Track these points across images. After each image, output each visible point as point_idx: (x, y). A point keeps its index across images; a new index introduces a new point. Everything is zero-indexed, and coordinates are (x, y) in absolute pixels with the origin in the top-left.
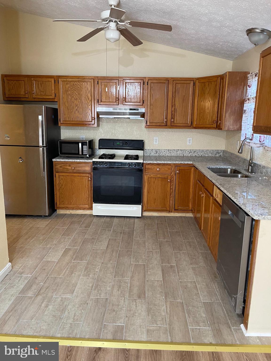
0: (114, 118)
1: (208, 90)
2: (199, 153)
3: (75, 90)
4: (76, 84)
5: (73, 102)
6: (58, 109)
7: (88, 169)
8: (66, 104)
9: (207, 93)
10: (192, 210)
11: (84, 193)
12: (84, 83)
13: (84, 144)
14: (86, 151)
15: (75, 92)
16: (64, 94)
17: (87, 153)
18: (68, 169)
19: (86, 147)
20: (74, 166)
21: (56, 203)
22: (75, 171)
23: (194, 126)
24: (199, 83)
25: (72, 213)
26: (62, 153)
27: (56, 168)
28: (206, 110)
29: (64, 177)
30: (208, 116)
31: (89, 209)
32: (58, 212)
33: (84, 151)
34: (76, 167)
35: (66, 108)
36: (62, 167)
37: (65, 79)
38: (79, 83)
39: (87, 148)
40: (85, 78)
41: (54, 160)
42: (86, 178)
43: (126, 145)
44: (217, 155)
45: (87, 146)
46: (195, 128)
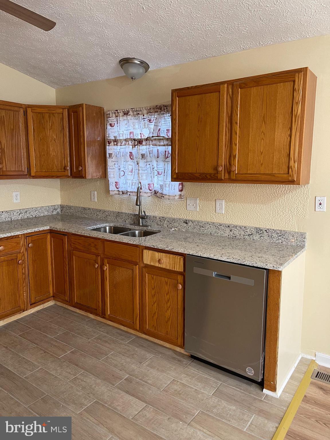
1: (49, 125)
2: (32, 213)
9: (48, 127)
10: (53, 296)
23: (33, 174)
24: (32, 112)
28: (51, 152)
30: (55, 159)
44: (55, 213)
46: (34, 177)
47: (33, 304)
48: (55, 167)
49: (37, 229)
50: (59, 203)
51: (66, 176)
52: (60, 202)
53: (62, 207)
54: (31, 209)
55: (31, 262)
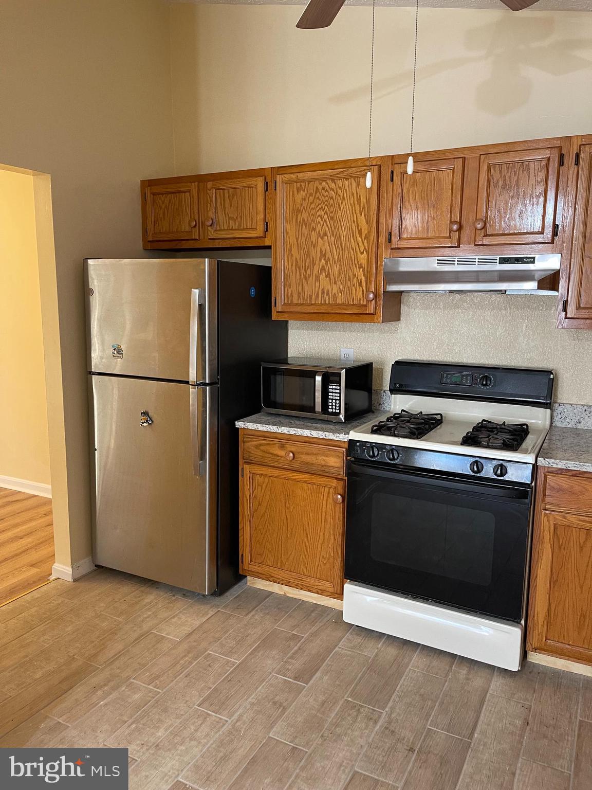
0: (451, 292)
3: (320, 206)
4: (323, 188)
5: (314, 247)
6: (271, 267)
7: (336, 462)
8: (293, 253)
11: (321, 541)
12: (347, 183)
13: (331, 378)
14: (336, 403)
15: (321, 213)
16: (290, 221)
17: (340, 407)
18: (278, 456)
19: (336, 389)
20: (293, 449)
21: (242, 555)
22: (296, 465)
25: (288, 595)
26: (268, 406)
27: (246, 447)
29: (266, 480)
31: (337, 596)
32: (250, 581)
33: (330, 401)
34: (299, 453)
35: (292, 265)
36: (262, 448)
37: (293, 176)
38: (333, 185)
39: (340, 393)
40: (352, 166)
41: (239, 424)
42: (329, 493)
43: (483, 384)
45: (340, 386)
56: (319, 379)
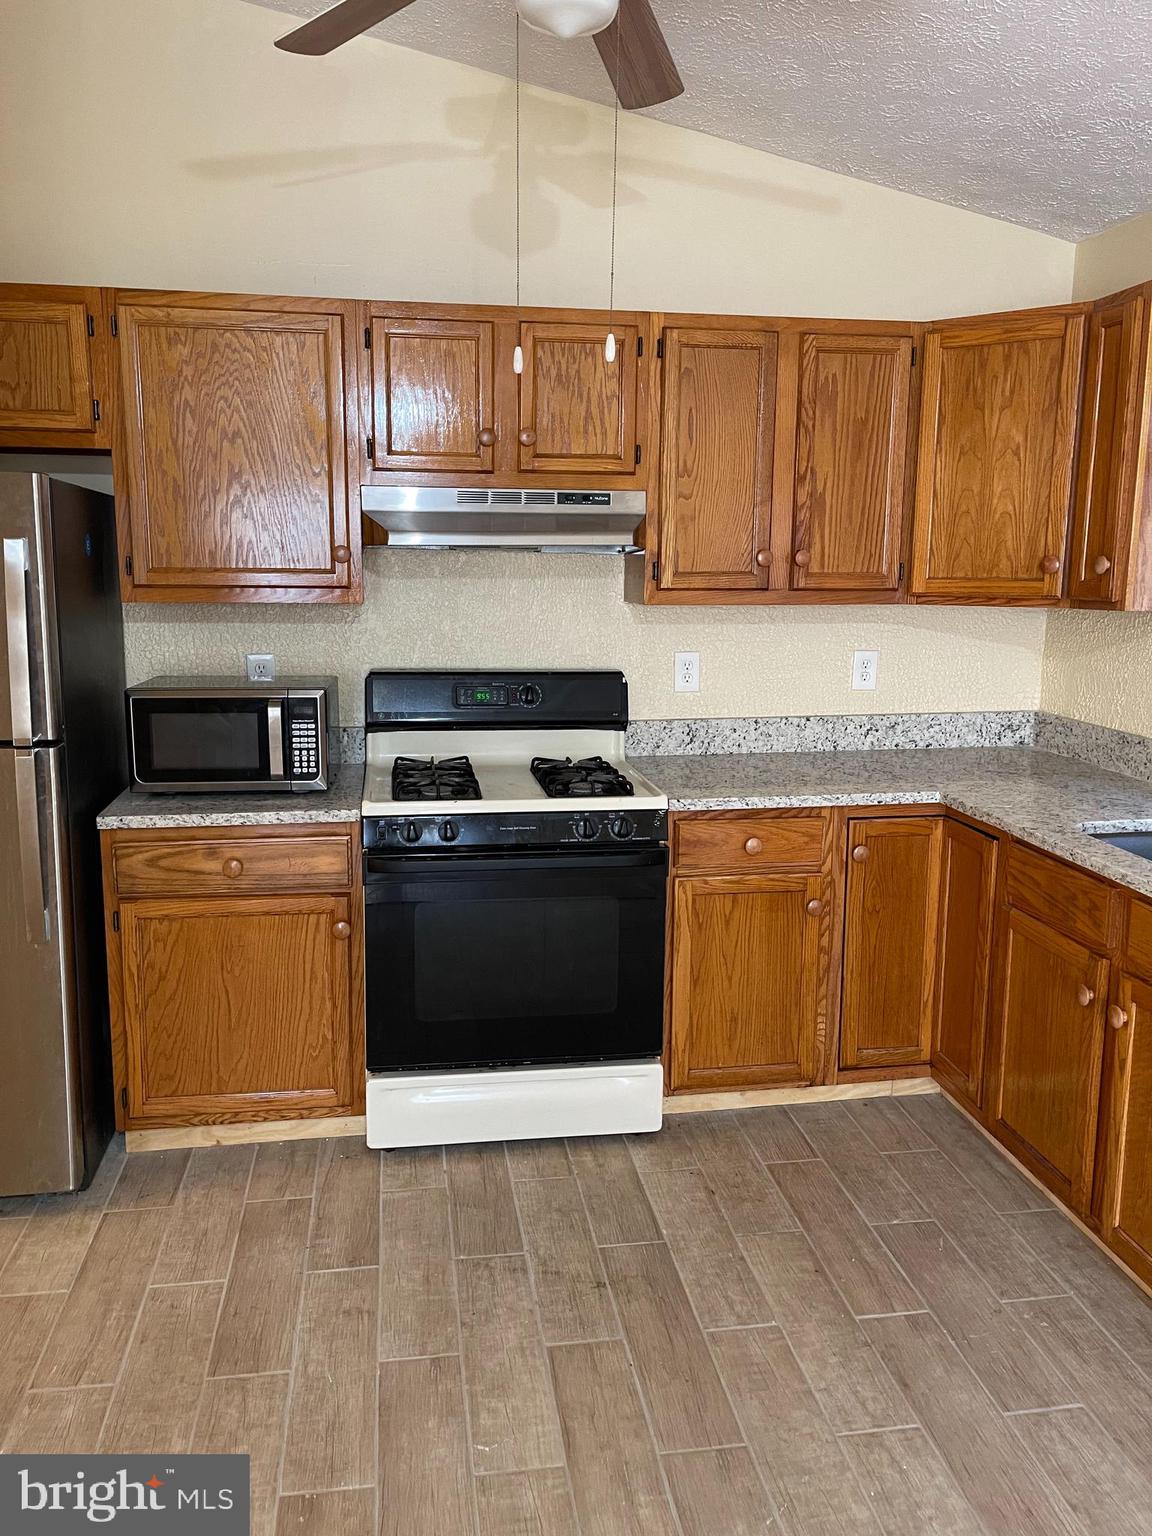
0: (452, 548)
1: (1003, 391)
2: (915, 734)
3: (223, 379)
4: (228, 345)
5: (215, 457)
6: (113, 497)
7: (329, 864)
8: (165, 467)
9: (998, 401)
10: (931, 1064)
11: (305, 1017)
12: (278, 340)
13: (297, 711)
14: (309, 756)
15: (226, 391)
16: (154, 404)
17: (317, 762)
18: (202, 873)
19: (308, 729)
20: (238, 853)
21: (125, 1091)
22: (244, 884)
23: (918, 587)
24: (944, 348)
25: (224, 1143)
26: (149, 774)
27: (126, 869)
28: (995, 501)
29: (176, 926)
30: (1009, 532)
31: (340, 1110)
32: (130, 1143)
33: (297, 753)
34: (251, 859)
35: (165, 490)
36: (163, 863)
37: (160, 313)
38: (249, 341)
39: (316, 736)
40: (286, 309)
41: (106, 822)
42: (318, 924)
43: (527, 702)
44: (1008, 741)
45: (316, 722)
46: (923, 599)
47: (851, 1071)
48: (1004, 561)
49: (890, 795)
50: (1034, 703)
51: (1046, 598)
52: (1037, 702)
53: (1041, 721)
54: (913, 717)
55: (855, 917)
56: (274, 713)
